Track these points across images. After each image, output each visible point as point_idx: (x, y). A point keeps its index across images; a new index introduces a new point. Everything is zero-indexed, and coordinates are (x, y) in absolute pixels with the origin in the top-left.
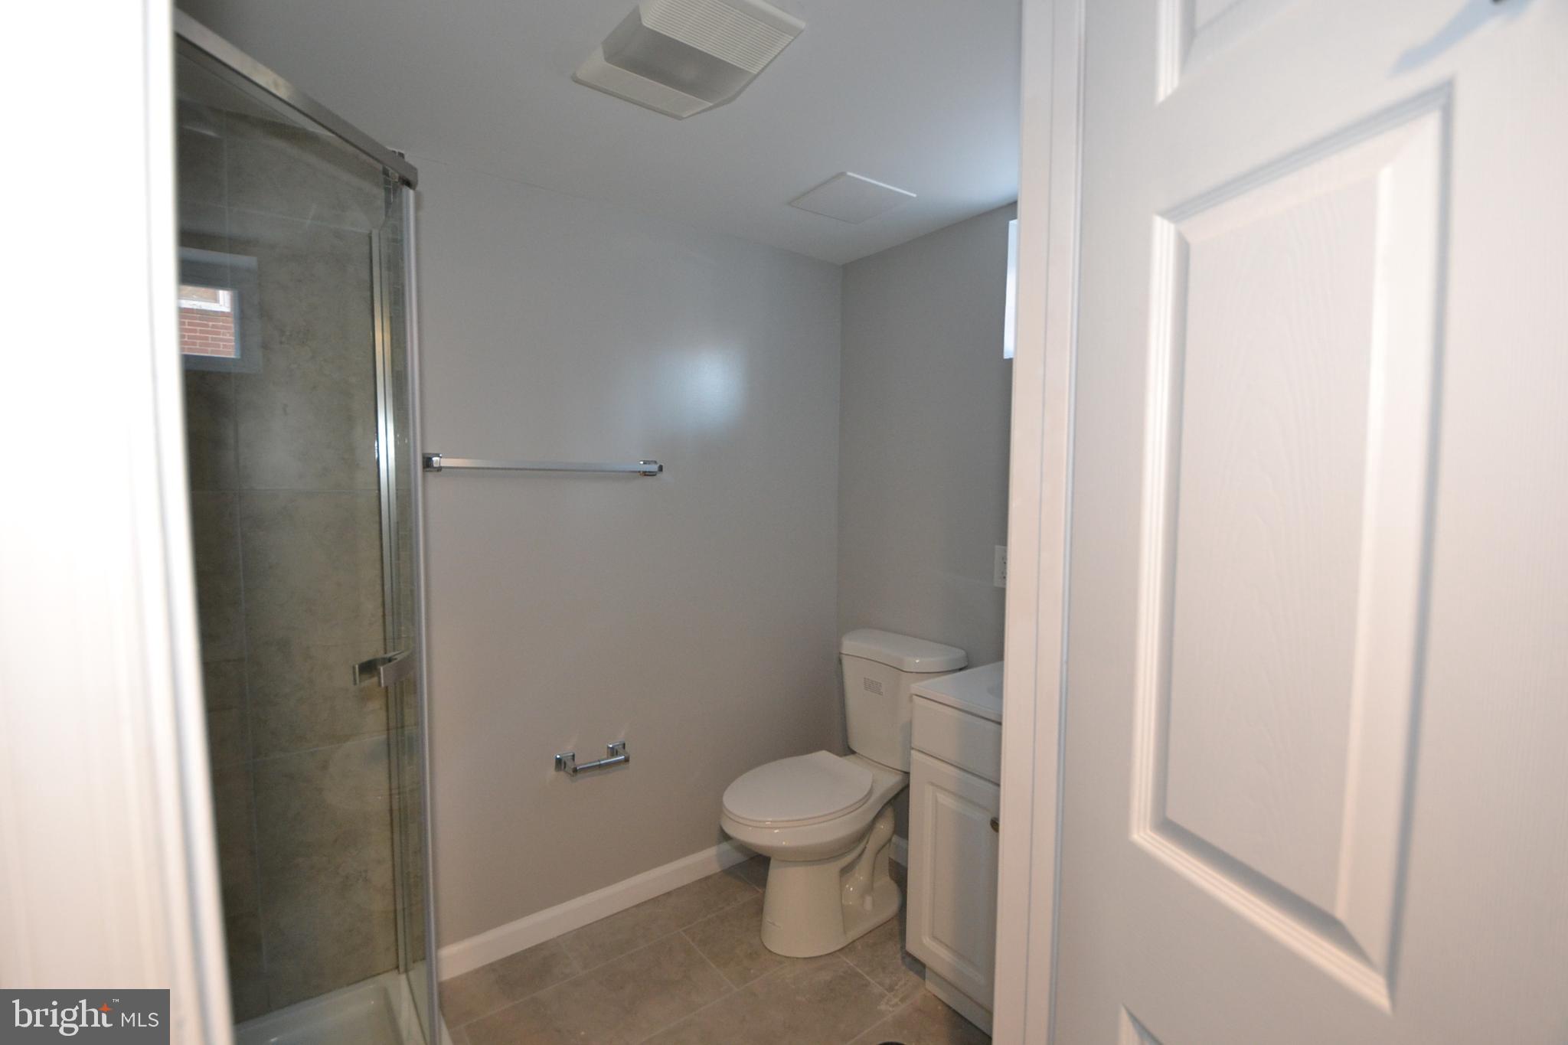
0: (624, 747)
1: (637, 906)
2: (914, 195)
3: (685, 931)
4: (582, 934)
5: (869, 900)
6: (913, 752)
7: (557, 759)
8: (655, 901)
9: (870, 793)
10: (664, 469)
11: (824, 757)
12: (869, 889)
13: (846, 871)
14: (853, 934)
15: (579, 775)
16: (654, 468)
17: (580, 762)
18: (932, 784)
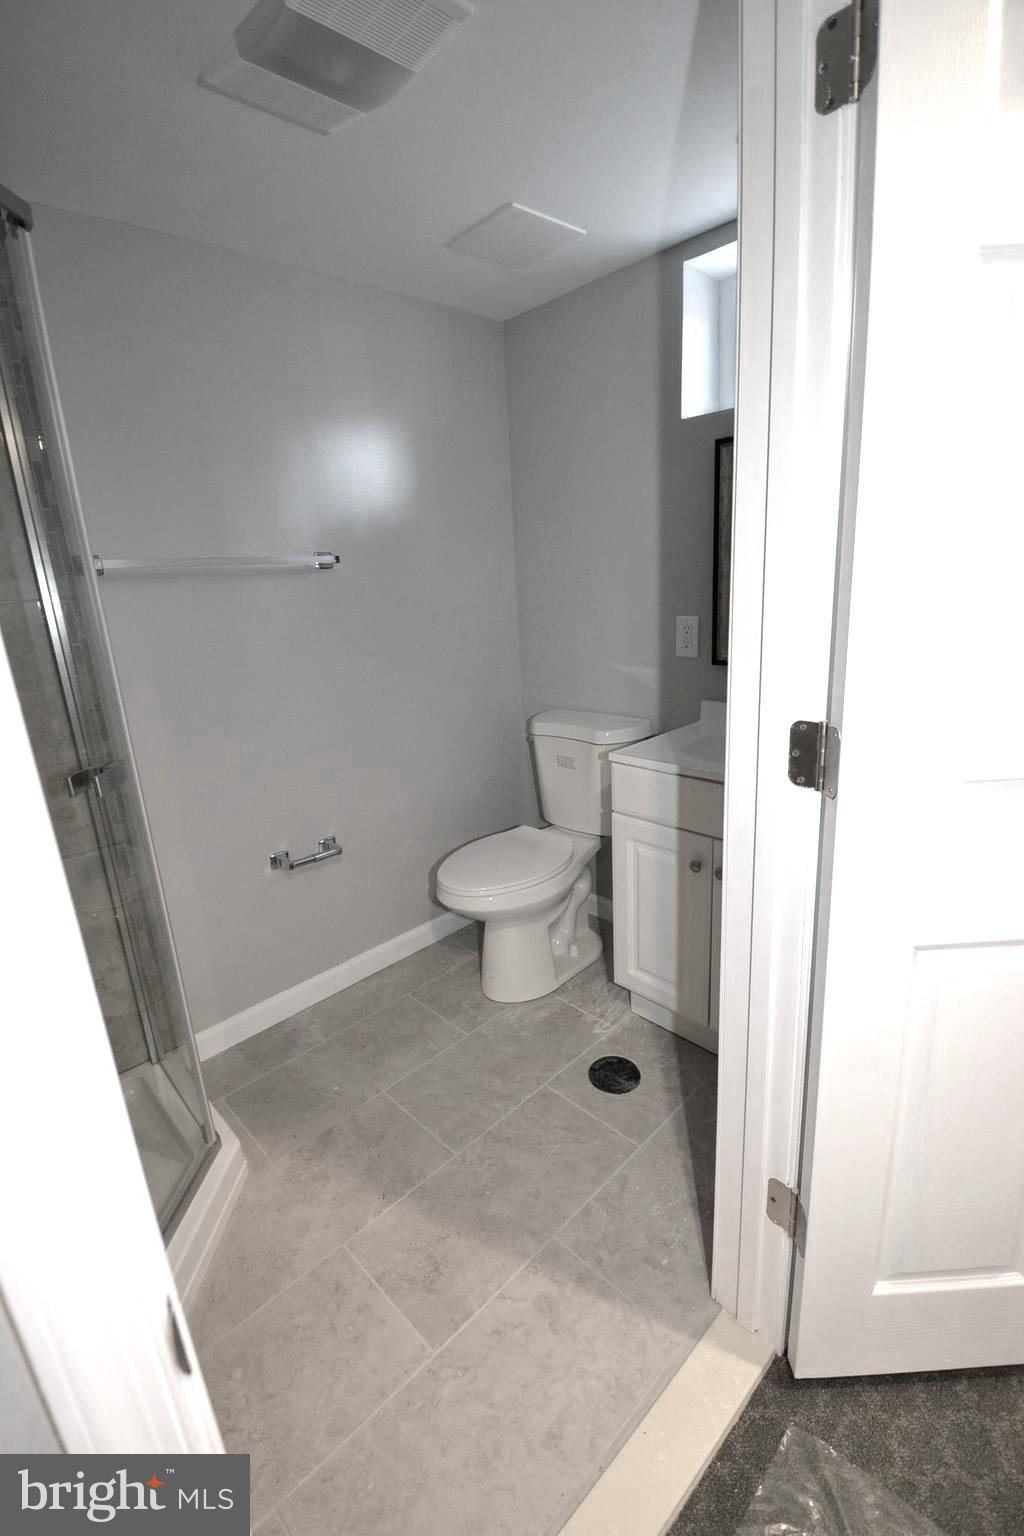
0: (334, 841)
1: (363, 980)
2: (584, 232)
3: (412, 995)
4: (316, 1010)
5: (574, 948)
6: (613, 814)
7: (271, 858)
8: (380, 974)
9: (571, 858)
10: (341, 560)
11: (527, 831)
12: (574, 940)
13: (553, 926)
14: (564, 978)
15: (296, 870)
16: (329, 559)
17: (293, 858)
18: (635, 840)
